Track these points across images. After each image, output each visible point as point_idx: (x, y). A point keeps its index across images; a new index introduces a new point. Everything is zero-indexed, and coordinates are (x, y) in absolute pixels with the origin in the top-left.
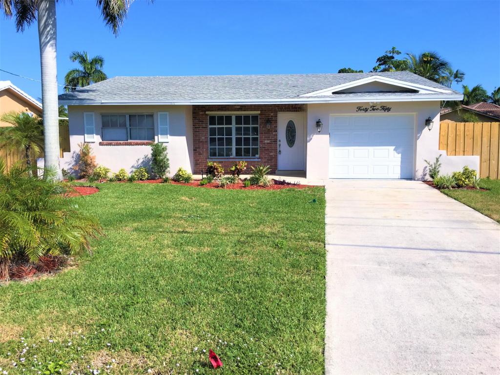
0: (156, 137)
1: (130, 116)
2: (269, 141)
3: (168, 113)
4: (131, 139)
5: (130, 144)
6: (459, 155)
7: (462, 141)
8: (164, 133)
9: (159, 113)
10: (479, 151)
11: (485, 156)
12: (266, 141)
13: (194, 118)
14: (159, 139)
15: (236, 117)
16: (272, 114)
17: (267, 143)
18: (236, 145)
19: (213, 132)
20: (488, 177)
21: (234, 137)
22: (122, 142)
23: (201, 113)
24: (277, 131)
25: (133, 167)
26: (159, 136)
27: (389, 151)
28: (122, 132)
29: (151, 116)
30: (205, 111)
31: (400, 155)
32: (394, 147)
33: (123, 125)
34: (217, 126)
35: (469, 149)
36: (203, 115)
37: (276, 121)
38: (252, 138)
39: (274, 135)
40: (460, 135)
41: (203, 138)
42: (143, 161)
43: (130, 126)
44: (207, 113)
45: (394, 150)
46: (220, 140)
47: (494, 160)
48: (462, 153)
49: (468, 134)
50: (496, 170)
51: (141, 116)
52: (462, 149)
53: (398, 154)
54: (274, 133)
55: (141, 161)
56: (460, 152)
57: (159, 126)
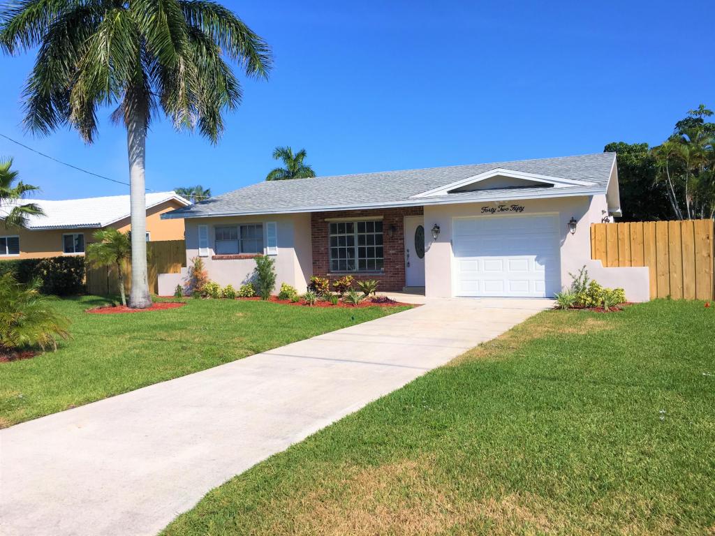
0: (265, 249)
1: (241, 227)
2: (394, 252)
3: (275, 222)
4: (242, 252)
5: (240, 258)
6: (624, 265)
7: (627, 247)
8: (272, 245)
9: (267, 223)
10: (653, 261)
11: (662, 267)
12: (391, 252)
13: (313, 226)
14: (269, 251)
15: (359, 224)
16: (397, 219)
17: (393, 254)
18: (359, 257)
19: (334, 242)
20: (669, 297)
21: (356, 247)
22: (232, 255)
23: (320, 220)
24: (403, 239)
25: (243, 283)
26: (268, 248)
27: (528, 262)
28: (233, 245)
29: (260, 226)
30: (324, 218)
31: (544, 266)
32: (535, 257)
33: (235, 237)
34: (338, 235)
35: (637, 257)
36: (321, 222)
37: (402, 227)
38: (377, 248)
39: (401, 244)
40: (623, 239)
41: (323, 249)
42: (253, 277)
43: (241, 238)
44: (326, 220)
45: (536, 260)
46: (342, 251)
47: (675, 272)
48: (628, 263)
49: (635, 237)
50: (680, 286)
51: (251, 227)
52: (627, 257)
53: (541, 264)
54: (400, 242)
55: (250, 276)
56: (624, 261)
57: (268, 238)
